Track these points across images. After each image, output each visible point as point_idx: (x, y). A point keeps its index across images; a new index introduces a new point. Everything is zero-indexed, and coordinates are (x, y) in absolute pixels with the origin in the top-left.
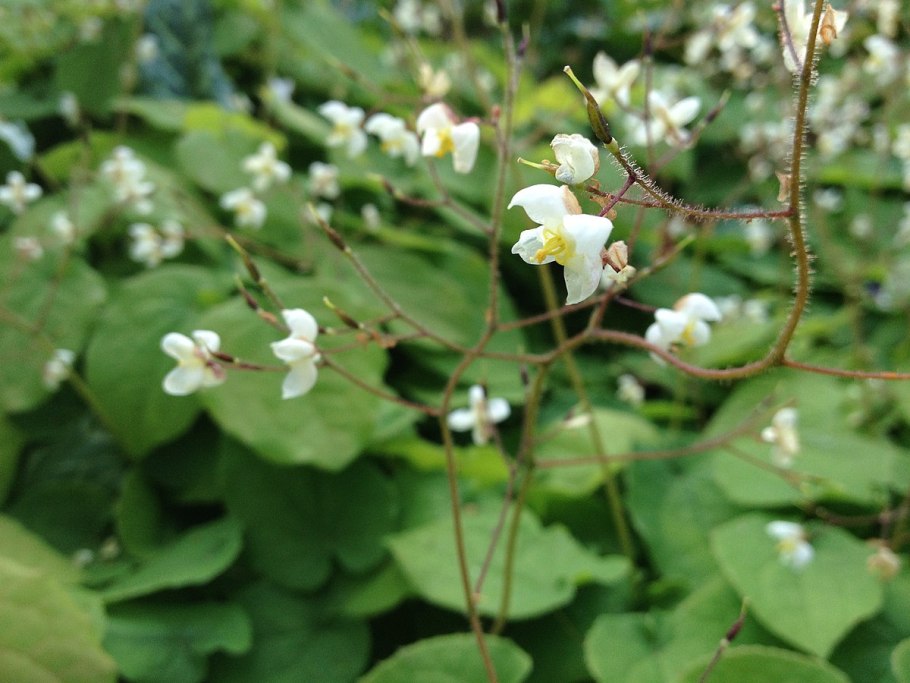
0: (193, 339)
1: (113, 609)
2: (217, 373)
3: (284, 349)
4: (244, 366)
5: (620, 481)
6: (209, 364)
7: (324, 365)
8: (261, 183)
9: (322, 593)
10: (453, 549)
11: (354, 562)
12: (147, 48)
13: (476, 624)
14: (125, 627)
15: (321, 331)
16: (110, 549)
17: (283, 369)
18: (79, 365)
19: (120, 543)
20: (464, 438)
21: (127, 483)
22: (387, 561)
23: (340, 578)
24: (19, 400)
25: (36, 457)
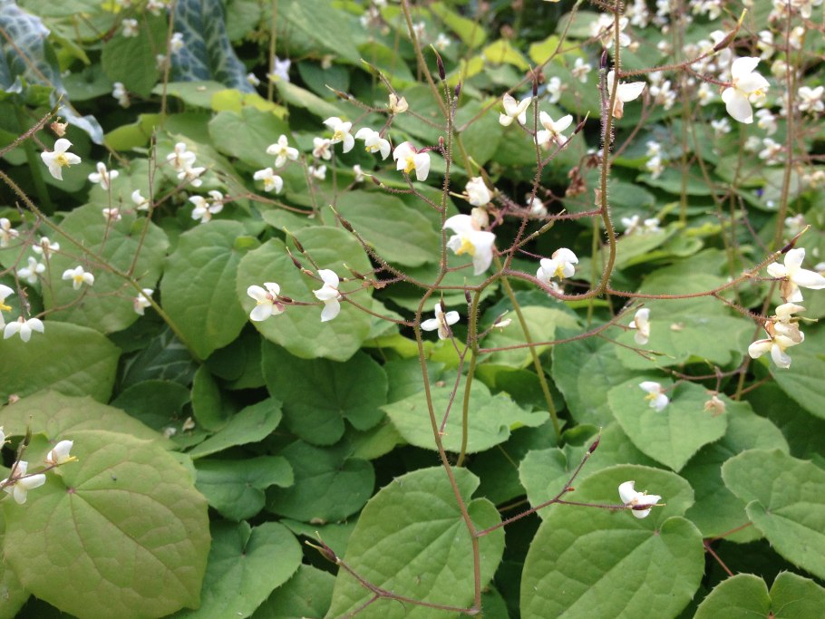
0: (265, 288)
1: (199, 463)
2: (280, 307)
3: (321, 294)
4: (297, 304)
5: (545, 359)
6: (275, 303)
7: (343, 299)
8: (279, 162)
9: (341, 444)
10: (427, 410)
11: (360, 424)
12: (176, 40)
13: (444, 458)
14: (208, 475)
15: (341, 280)
16: (189, 424)
17: (322, 304)
18: (156, 296)
19: (194, 420)
20: (432, 336)
21: (197, 378)
22: (384, 420)
23: (351, 434)
24: (116, 325)
25: (129, 363)
